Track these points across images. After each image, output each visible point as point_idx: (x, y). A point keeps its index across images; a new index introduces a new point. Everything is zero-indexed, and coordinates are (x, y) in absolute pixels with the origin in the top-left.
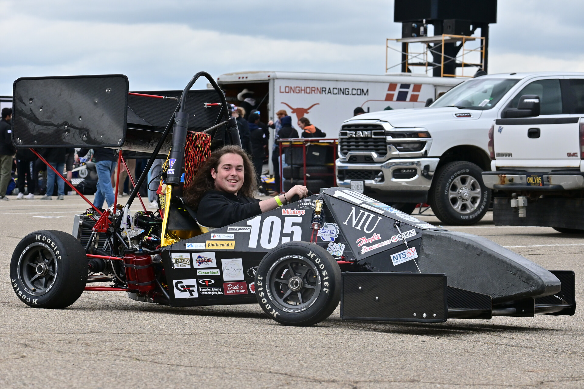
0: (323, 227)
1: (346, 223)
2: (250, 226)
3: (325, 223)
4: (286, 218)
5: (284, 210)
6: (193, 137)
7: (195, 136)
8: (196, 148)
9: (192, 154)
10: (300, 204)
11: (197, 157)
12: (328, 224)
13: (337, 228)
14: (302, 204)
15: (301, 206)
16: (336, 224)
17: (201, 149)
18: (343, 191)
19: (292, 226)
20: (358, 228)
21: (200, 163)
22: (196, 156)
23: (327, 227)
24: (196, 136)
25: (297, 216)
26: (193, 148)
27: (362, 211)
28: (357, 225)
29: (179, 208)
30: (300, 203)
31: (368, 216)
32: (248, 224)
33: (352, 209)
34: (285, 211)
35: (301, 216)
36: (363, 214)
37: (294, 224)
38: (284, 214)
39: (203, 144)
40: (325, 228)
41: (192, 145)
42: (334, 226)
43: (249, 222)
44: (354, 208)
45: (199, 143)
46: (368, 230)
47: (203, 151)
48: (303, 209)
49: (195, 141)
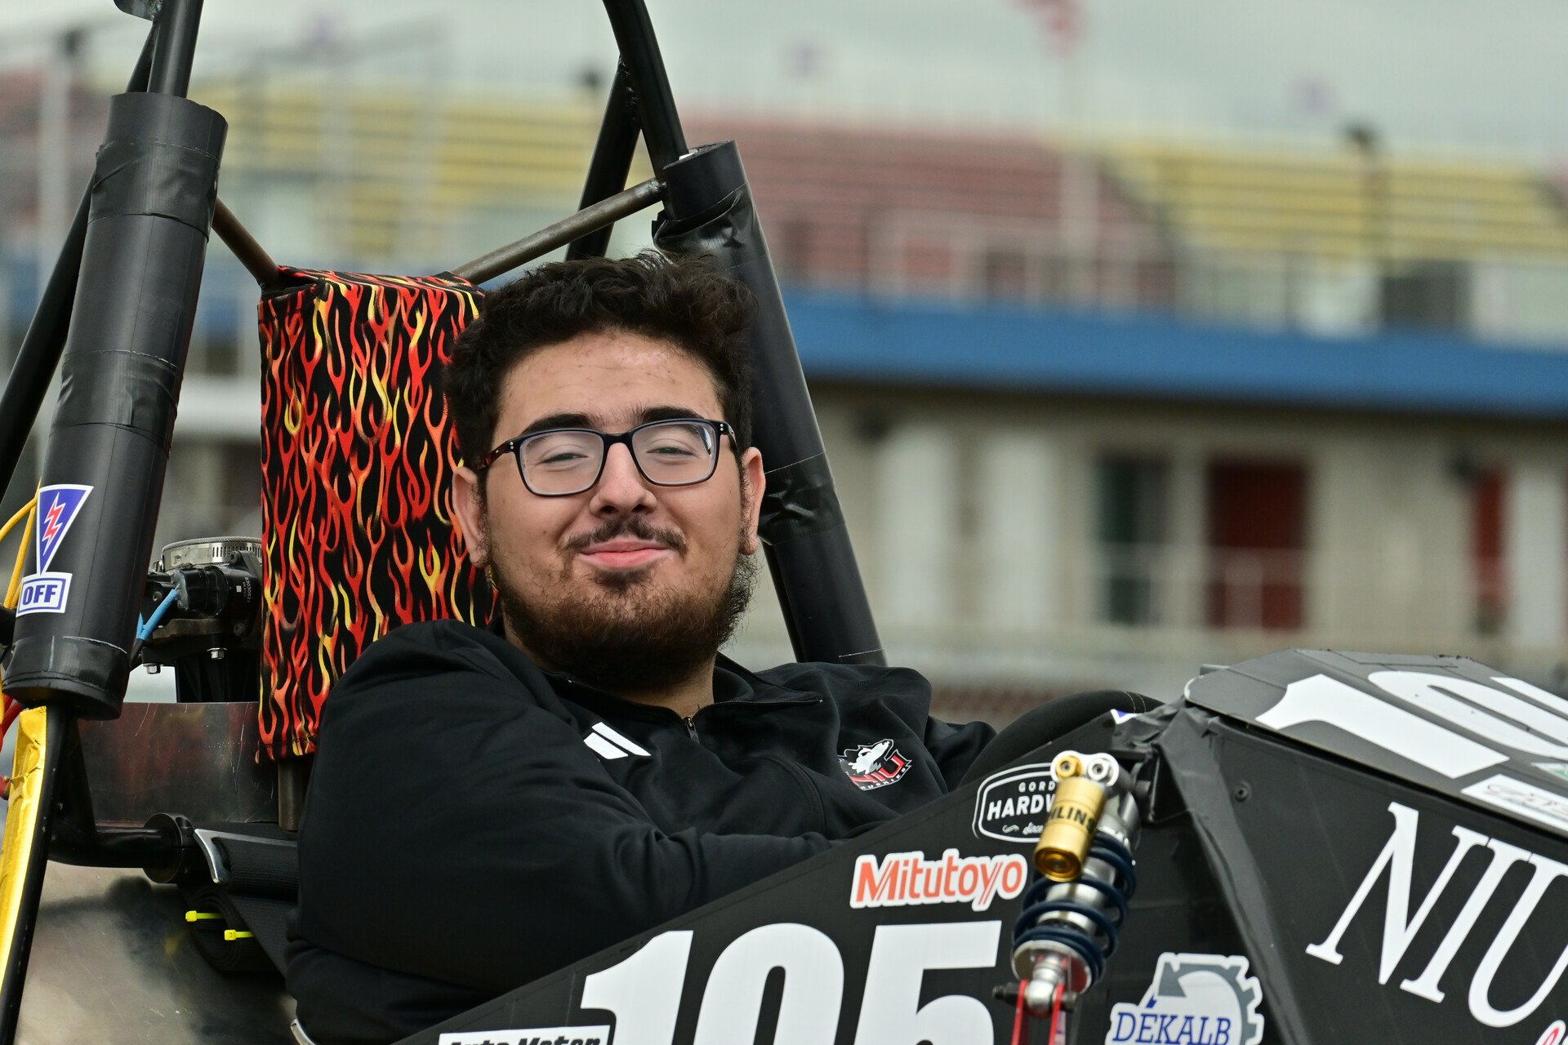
0: (1153, 990)
1: (1327, 951)
2: (605, 1017)
3: (1165, 958)
4: (882, 932)
5: (867, 867)
6: (308, 310)
7: (322, 307)
8: (342, 407)
9: (309, 458)
10: (994, 810)
11: (358, 479)
12: (1186, 969)
13: (1249, 994)
14: (1009, 810)
15: (996, 825)
16: (1242, 962)
17: (390, 414)
18: (1379, 678)
19: (925, 998)
20: (1427, 986)
21: (394, 535)
22: (340, 469)
23: (1178, 991)
24: (339, 302)
25: (959, 913)
26: (309, 408)
27: (1467, 838)
28: (1415, 961)
29: (192, 916)
30: (994, 796)
31: (1520, 875)
32: (587, 1003)
33: (1389, 825)
34: (878, 874)
35: (998, 909)
36: (1479, 859)
37: (936, 984)
38: (869, 902)
39: (418, 372)
40: (1165, 1005)
41: (302, 378)
42: (1230, 975)
43: (598, 990)
44: (1406, 819)
45: (370, 359)
46: (1501, 997)
47: (419, 434)
48: (1009, 849)
49: (330, 347)
